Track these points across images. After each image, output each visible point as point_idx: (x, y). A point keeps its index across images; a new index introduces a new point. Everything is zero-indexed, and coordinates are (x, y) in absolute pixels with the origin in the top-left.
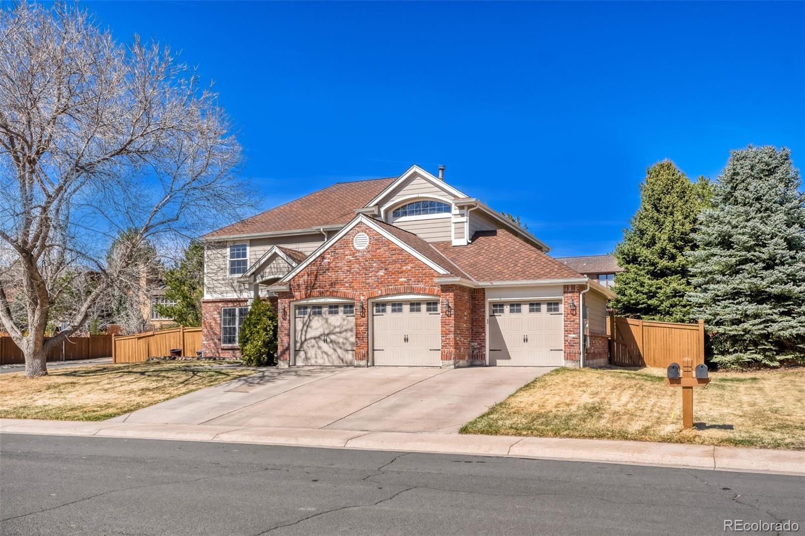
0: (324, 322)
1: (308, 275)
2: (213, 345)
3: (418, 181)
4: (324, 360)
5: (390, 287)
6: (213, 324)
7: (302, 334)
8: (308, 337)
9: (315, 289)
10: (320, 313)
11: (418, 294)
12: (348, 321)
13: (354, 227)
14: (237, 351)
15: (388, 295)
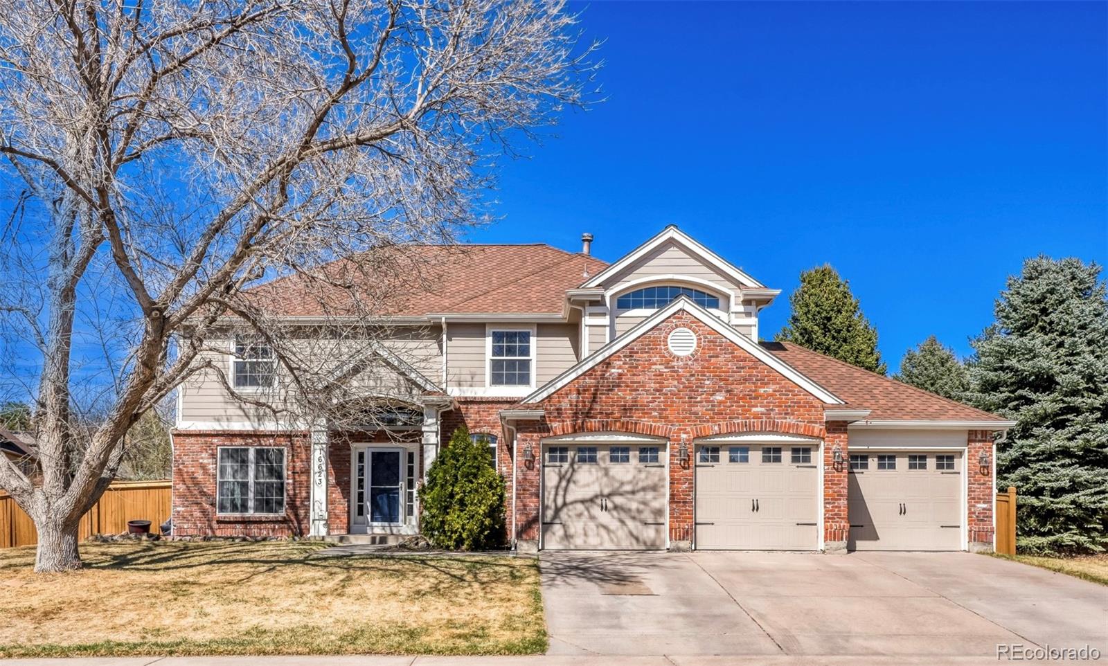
0: (600, 474)
1: (579, 394)
2: (198, 514)
3: (673, 252)
4: (602, 538)
5: (736, 421)
6: (199, 475)
7: (556, 494)
8: (569, 498)
9: (591, 417)
10: (593, 460)
11: (787, 433)
12: (649, 472)
13: (669, 317)
14: (252, 526)
15: (730, 434)
